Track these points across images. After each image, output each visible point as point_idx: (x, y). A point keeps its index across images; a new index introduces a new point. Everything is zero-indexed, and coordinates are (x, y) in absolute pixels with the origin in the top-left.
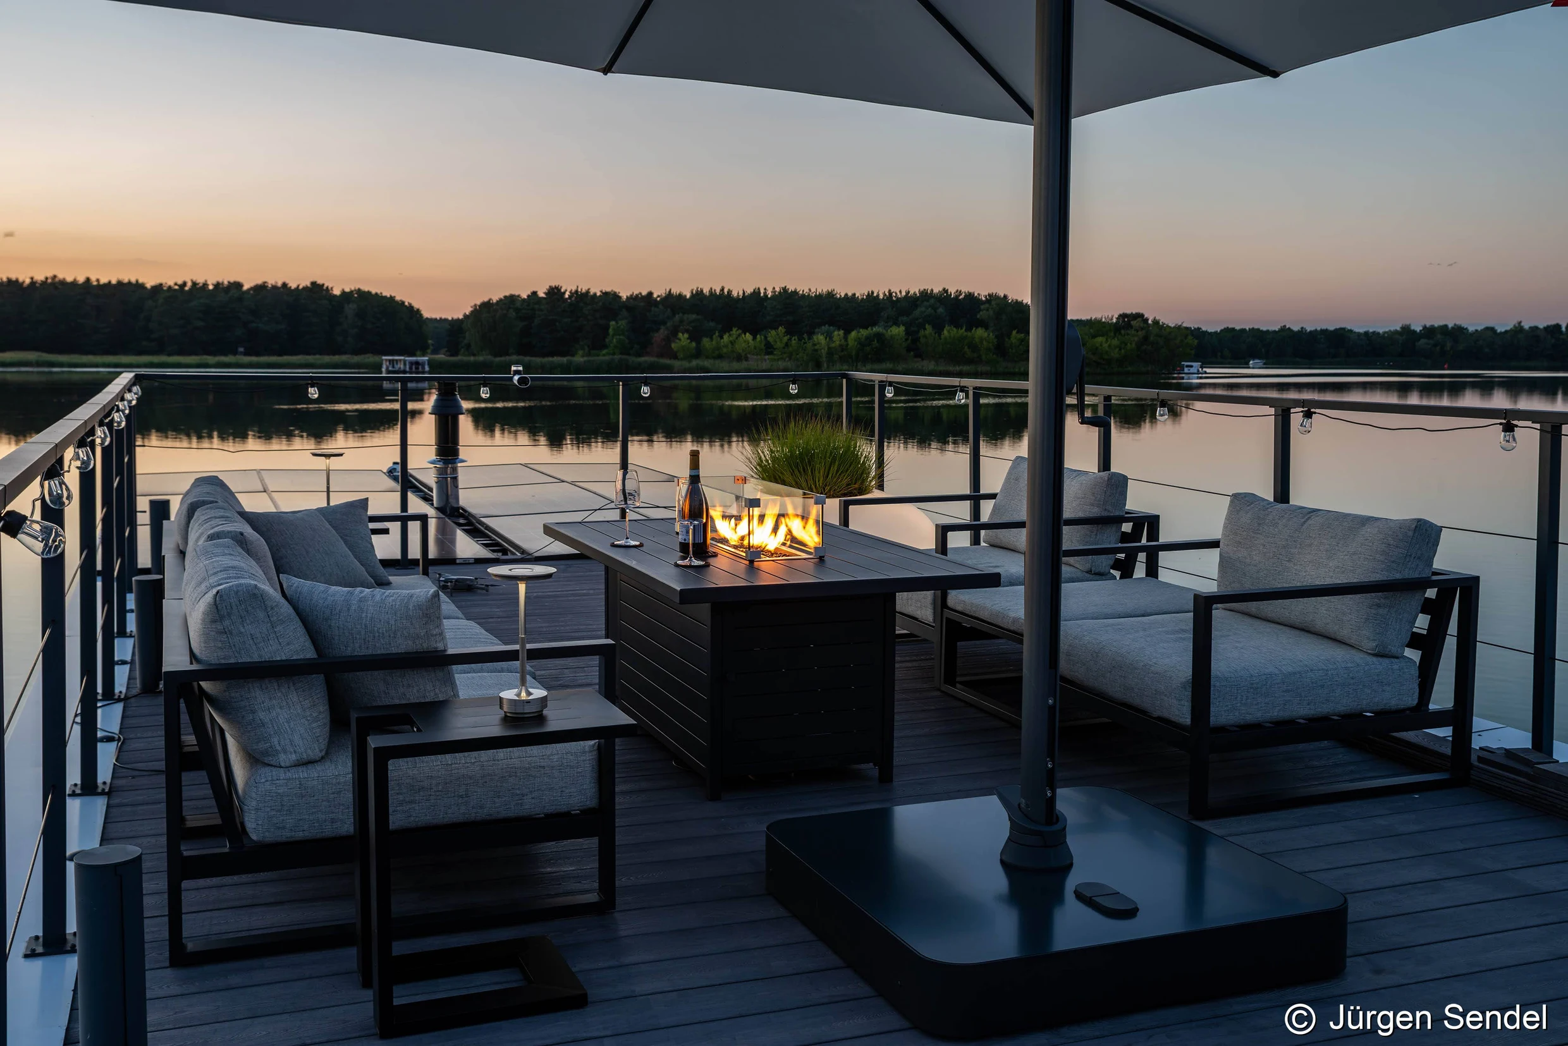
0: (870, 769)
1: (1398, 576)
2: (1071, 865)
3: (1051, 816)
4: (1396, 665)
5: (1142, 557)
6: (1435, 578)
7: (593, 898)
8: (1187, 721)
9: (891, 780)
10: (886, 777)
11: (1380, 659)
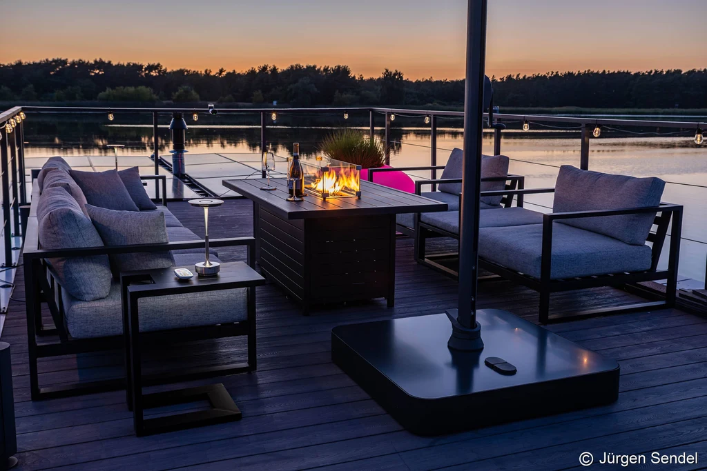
0: (383, 301)
1: (643, 206)
2: (483, 349)
3: (474, 324)
4: (641, 249)
5: (515, 197)
6: (661, 206)
7: (245, 365)
8: (539, 276)
9: (393, 306)
10: (391, 304)
11: (634, 247)
